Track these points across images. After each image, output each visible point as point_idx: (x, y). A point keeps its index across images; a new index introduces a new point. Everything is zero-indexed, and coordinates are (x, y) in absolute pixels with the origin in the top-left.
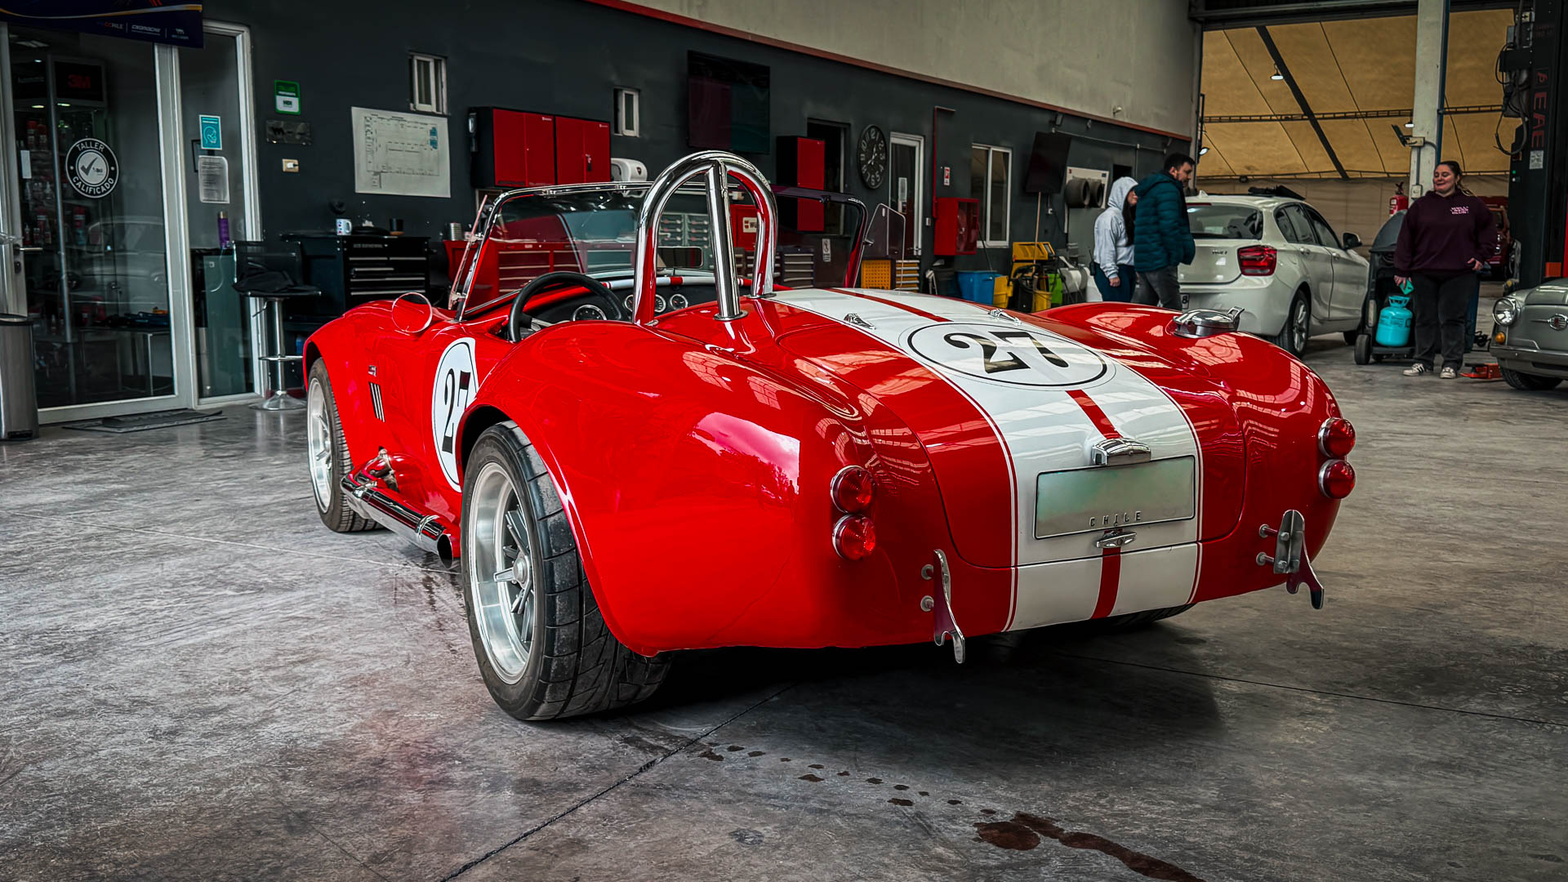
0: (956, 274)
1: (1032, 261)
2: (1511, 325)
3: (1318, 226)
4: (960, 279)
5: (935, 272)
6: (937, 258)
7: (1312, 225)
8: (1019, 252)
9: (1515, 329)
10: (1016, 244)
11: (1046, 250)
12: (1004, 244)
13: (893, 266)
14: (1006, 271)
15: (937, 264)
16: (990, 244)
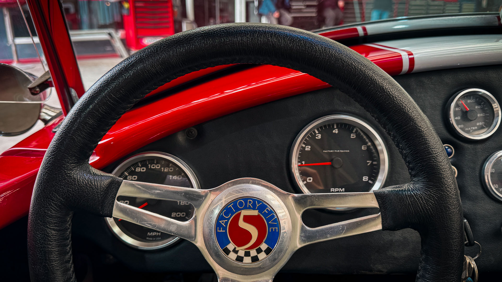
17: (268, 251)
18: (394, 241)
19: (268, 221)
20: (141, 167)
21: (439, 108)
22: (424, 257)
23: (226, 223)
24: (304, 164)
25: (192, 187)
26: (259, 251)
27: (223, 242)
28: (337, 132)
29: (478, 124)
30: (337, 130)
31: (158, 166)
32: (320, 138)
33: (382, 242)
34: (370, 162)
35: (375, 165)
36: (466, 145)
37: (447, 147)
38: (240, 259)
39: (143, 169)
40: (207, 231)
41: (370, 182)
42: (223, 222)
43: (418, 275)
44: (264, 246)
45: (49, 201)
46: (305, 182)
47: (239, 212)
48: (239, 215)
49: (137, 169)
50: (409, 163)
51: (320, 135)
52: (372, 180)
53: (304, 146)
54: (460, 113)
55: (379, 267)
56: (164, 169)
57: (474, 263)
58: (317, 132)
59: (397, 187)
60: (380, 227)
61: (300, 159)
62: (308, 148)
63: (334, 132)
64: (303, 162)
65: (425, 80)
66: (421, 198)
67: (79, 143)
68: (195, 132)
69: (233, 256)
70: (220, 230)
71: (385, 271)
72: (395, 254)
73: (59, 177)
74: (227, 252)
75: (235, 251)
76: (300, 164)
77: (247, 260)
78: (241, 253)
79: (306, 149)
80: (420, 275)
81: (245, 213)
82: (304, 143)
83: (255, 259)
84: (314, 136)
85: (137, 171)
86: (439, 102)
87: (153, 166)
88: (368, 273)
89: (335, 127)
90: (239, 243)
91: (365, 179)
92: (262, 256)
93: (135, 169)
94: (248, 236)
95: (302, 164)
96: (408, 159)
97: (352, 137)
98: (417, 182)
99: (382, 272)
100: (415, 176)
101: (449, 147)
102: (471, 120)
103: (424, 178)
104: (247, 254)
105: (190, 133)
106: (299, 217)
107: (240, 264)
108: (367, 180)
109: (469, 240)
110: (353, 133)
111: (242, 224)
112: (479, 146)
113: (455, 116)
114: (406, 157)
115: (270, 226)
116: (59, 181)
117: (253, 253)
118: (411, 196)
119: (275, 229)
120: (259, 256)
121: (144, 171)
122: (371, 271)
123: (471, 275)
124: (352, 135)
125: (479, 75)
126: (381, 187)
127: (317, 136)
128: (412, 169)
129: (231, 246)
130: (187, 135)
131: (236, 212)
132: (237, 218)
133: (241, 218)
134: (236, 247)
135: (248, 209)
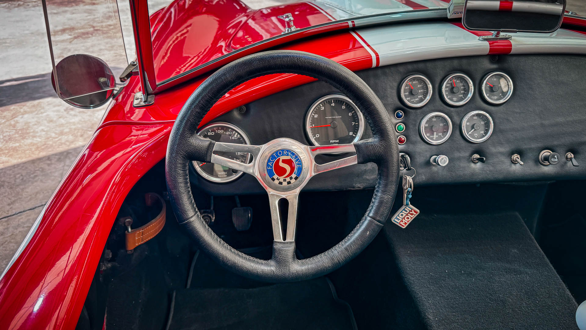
17: (296, 178)
18: (367, 170)
19: (296, 161)
20: (211, 132)
21: (395, 88)
22: (379, 177)
23: (272, 164)
24: (314, 126)
25: (246, 144)
26: (291, 178)
27: (271, 174)
28: (334, 105)
29: (419, 97)
30: (334, 104)
31: (222, 131)
32: (323, 109)
33: (360, 171)
34: (354, 123)
35: (357, 125)
36: (411, 110)
37: (400, 112)
38: (281, 183)
39: (213, 133)
40: (261, 169)
41: (354, 135)
42: (270, 164)
43: (376, 187)
44: (294, 176)
45: (179, 155)
46: (315, 138)
47: (279, 157)
48: (279, 159)
49: (209, 134)
50: (372, 127)
51: (323, 107)
52: (355, 134)
53: (314, 115)
54: (408, 91)
55: (359, 185)
56: (226, 133)
57: (411, 180)
58: (321, 106)
59: (365, 141)
60: (356, 163)
61: (312, 123)
62: (316, 116)
63: (332, 105)
64: (313, 125)
65: (387, 70)
66: (377, 146)
67: (193, 123)
68: (244, 108)
69: (277, 182)
70: (269, 168)
71: (362, 187)
72: (368, 177)
73: (183, 142)
74: (273, 179)
75: (278, 179)
76: (311, 126)
77: (285, 184)
79: (315, 117)
80: (377, 187)
81: (282, 158)
82: (314, 113)
83: (289, 183)
84: (320, 108)
85: (208, 134)
86: (395, 85)
87: (219, 131)
88: (352, 189)
89: (333, 102)
90: (280, 175)
91: (351, 134)
92: (293, 181)
93: (207, 133)
94: (284, 171)
95: (312, 126)
96: (371, 125)
97: (343, 108)
98: (375, 138)
99: (360, 188)
100: (374, 134)
101: (401, 112)
102: (414, 95)
103: (379, 135)
104: (285, 180)
105: (241, 109)
106: (313, 158)
107: (281, 186)
108: (352, 134)
109: (408, 167)
110: (343, 105)
111: (281, 164)
112: (418, 111)
113: (405, 92)
114: (370, 124)
115: (297, 164)
116: (184, 144)
117: (288, 179)
118: (372, 145)
119: (300, 166)
120: (291, 181)
121: (213, 134)
122: (354, 187)
123: (409, 187)
124: (343, 107)
125: (421, 66)
126: (359, 140)
127: (322, 108)
128: (373, 131)
129: (276, 176)
130: (240, 111)
131: (277, 158)
132: (278, 161)
133: (281, 161)
134: (278, 177)
135: (284, 155)
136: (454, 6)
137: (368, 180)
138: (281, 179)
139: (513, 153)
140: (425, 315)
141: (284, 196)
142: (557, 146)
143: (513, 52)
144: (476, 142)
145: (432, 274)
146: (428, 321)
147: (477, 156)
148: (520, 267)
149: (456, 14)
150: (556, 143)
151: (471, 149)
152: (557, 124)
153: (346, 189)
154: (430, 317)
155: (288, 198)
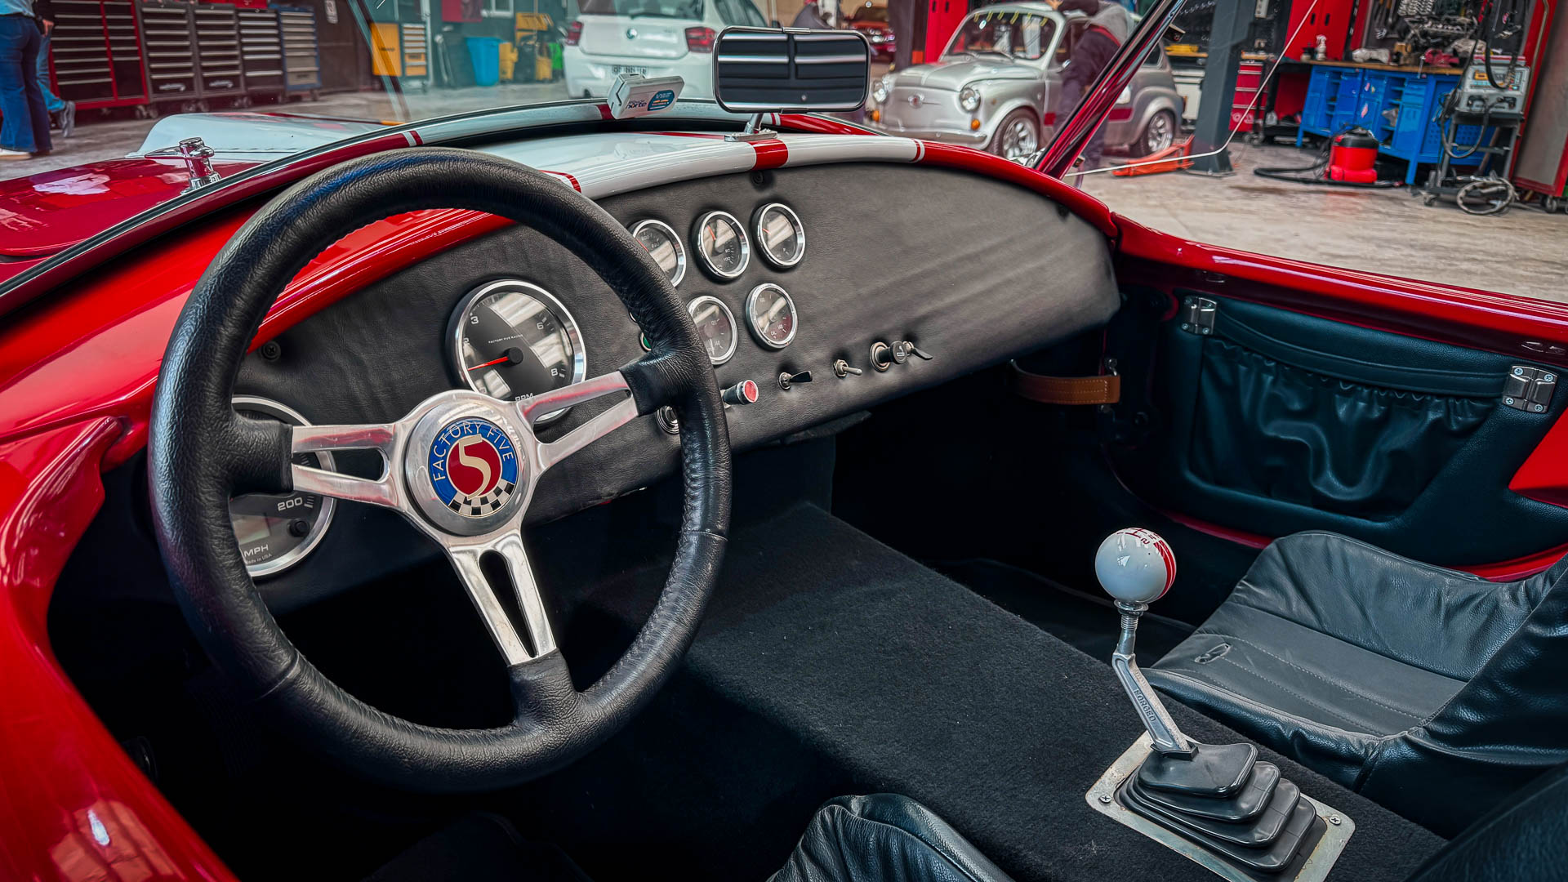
0: (465, 40)
1: (531, 31)
2: (884, 103)
3: (751, 13)
4: (469, 44)
5: (444, 37)
6: (446, 23)
7: (745, 11)
8: (521, 23)
9: (887, 107)
10: (519, 15)
11: (546, 21)
12: (508, 14)
13: (401, 29)
14: (511, 38)
15: (446, 29)
16: (495, 13)
19: (497, 445)
23: (443, 465)
26: (498, 492)
27: (446, 494)
32: (477, 322)
38: (476, 512)
41: (561, 375)
42: (438, 465)
44: (502, 483)
47: (456, 444)
48: (457, 448)
51: (476, 318)
52: (562, 372)
55: (608, 489)
60: (635, 413)
68: (277, 347)
69: (465, 511)
70: (437, 477)
71: (615, 492)
72: (621, 466)
74: (456, 506)
75: (467, 502)
78: (476, 503)
83: (496, 505)
88: (596, 502)
90: (469, 488)
91: (554, 372)
92: (504, 498)
96: (647, 319)
99: (611, 495)
100: (659, 338)
103: (672, 338)
104: (484, 501)
105: (270, 352)
107: (477, 517)
108: (557, 374)
111: (466, 461)
114: (645, 317)
115: (502, 452)
117: (490, 495)
119: (510, 455)
120: (499, 498)
122: (599, 498)
127: (473, 321)
128: (654, 331)
129: (460, 496)
130: (265, 357)
131: (451, 445)
132: (455, 454)
133: (462, 451)
134: (467, 495)
135: (466, 435)
136: (631, 88)
137: (623, 471)
138: (475, 498)
139: (834, 359)
140: (808, 731)
141: (488, 547)
142: (889, 332)
143: (790, 159)
144: (781, 347)
145: (767, 653)
146: (822, 738)
147: (786, 376)
148: (884, 584)
149: (631, 107)
150: (886, 326)
151: (774, 361)
152: (877, 293)
153: (584, 505)
154: (821, 729)
155: (498, 549)
